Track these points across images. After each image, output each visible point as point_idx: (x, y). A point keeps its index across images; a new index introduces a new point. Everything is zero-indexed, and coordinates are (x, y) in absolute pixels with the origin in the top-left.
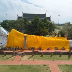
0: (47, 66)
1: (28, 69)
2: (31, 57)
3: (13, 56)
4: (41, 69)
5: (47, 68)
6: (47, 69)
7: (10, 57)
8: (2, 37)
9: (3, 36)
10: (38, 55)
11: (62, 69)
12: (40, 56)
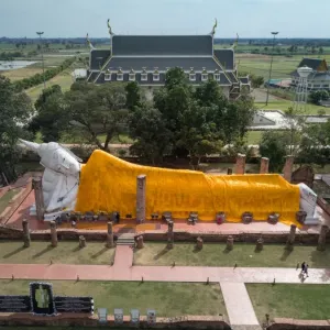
0: (213, 287)
1: (161, 295)
2: (163, 253)
3: (108, 247)
4: (199, 295)
5: (215, 294)
6: (215, 298)
7: (101, 253)
8: (61, 177)
9: (65, 175)
10: (187, 245)
11: (258, 297)
12: (192, 247)
